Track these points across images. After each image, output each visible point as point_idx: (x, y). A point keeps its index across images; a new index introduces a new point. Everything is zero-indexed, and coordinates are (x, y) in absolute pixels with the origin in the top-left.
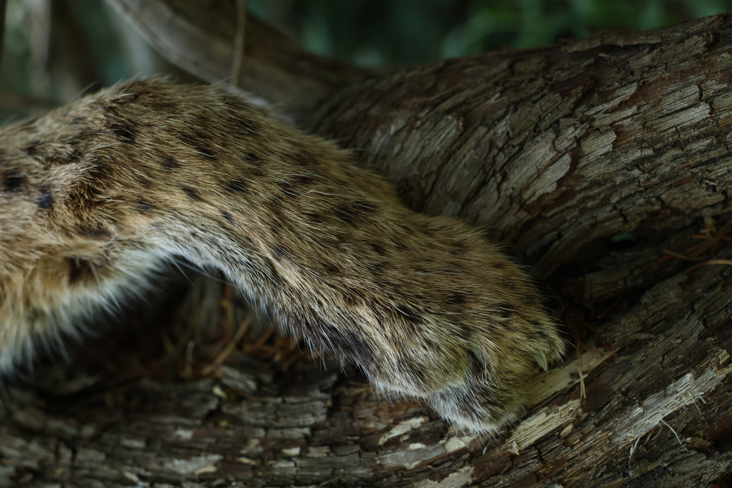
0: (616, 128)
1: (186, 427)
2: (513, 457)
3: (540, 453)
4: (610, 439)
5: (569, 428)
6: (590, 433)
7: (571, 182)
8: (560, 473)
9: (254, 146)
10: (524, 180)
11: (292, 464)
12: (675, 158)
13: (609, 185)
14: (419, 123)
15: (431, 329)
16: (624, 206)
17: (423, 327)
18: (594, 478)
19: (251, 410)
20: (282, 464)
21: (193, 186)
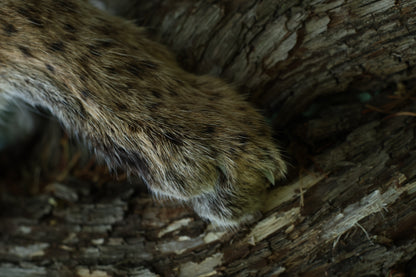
0: (330, 14)
1: (26, 225)
2: (251, 247)
3: (270, 244)
4: (320, 235)
5: (291, 228)
6: (305, 231)
7: (299, 53)
8: (283, 259)
9: (72, 20)
10: (265, 52)
11: (97, 250)
12: (372, 37)
13: (326, 56)
14: (194, 11)
15: (189, 149)
16: (336, 71)
17: (183, 148)
18: (308, 263)
19: (72, 213)
20: (91, 250)
21: (26, 46)
